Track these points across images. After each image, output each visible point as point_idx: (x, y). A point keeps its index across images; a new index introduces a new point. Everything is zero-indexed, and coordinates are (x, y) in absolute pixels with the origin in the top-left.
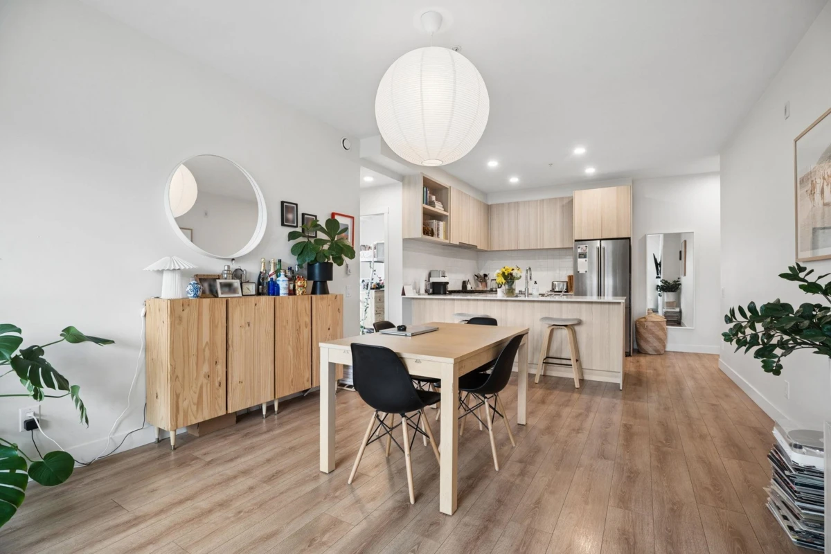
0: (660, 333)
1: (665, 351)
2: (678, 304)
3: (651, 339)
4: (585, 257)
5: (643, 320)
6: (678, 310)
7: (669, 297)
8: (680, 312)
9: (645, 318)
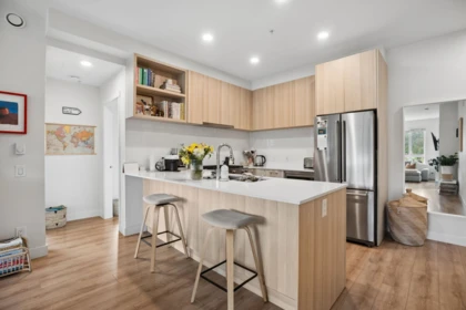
0: (418, 222)
1: (427, 240)
2: (455, 176)
3: (406, 227)
4: (324, 133)
5: (396, 204)
6: (455, 182)
7: (446, 170)
8: (458, 184)
9: (398, 201)
